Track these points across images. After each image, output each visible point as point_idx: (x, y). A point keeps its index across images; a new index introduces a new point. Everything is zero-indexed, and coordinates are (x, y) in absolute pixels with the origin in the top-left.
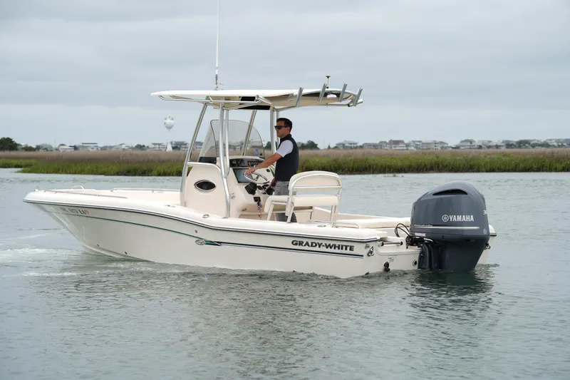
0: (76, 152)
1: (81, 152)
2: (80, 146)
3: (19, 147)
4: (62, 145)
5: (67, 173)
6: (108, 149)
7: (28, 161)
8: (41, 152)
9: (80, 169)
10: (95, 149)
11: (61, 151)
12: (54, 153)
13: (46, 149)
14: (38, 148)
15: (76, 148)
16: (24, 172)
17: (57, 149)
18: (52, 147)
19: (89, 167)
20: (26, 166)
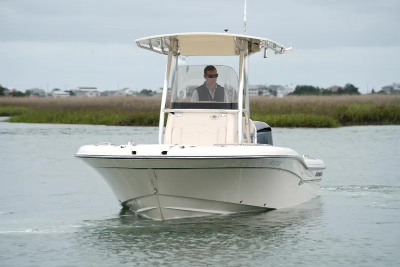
0: (73, 98)
1: (78, 98)
2: (77, 91)
3: (5, 92)
4: (57, 90)
5: (61, 122)
6: (109, 95)
7: (16, 109)
8: (32, 98)
9: (76, 118)
10: (94, 95)
11: (55, 96)
12: (47, 99)
13: (37, 94)
14: (28, 93)
15: (72, 93)
16: (12, 121)
17: (50, 95)
18: (43, 92)
19: (87, 116)
20: (14, 114)
